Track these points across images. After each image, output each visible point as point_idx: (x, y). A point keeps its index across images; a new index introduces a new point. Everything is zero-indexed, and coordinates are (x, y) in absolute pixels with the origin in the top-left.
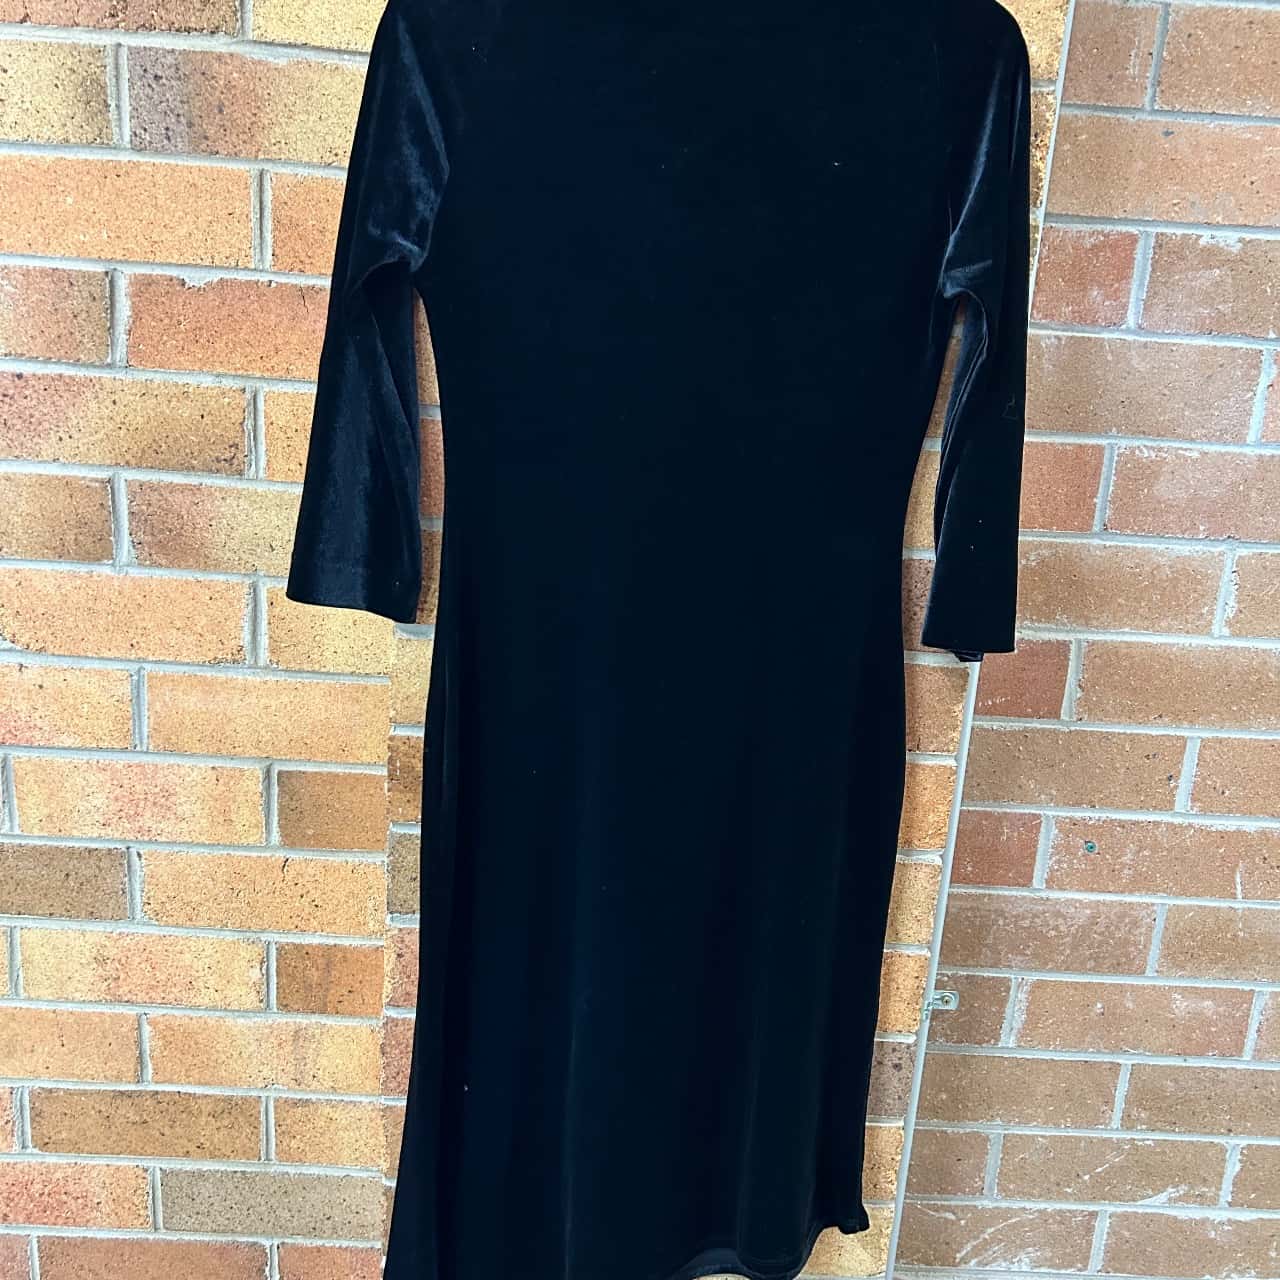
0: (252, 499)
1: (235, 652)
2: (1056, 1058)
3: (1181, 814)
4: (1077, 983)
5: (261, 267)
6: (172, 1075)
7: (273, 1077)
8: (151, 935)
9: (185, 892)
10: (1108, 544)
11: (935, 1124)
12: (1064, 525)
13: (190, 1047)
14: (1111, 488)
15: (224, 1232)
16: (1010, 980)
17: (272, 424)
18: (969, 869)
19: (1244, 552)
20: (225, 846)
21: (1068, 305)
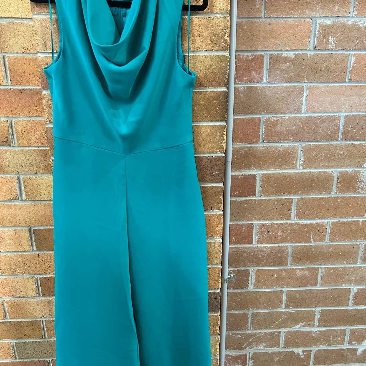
0: (14, 152)
1: (15, 196)
2: (265, 291)
3: (294, 220)
4: (269, 269)
5: (8, 85)
6: (15, 316)
7: (43, 314)
8: (3, 278)
9: (11, 265)
10: (264, 145)
11: (233, 312)
12: (251, 141)
13: (18, 308)
14: (264, 130)
15: (35, 358)
16: (249, 270)
17: (17, 130)
18: (235, 240)
19: (304, 144)
20: (21, 252)
21: (246, 77)
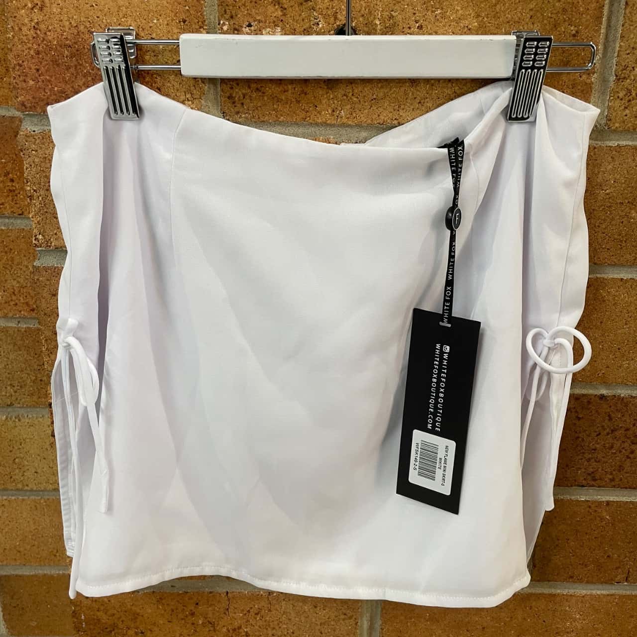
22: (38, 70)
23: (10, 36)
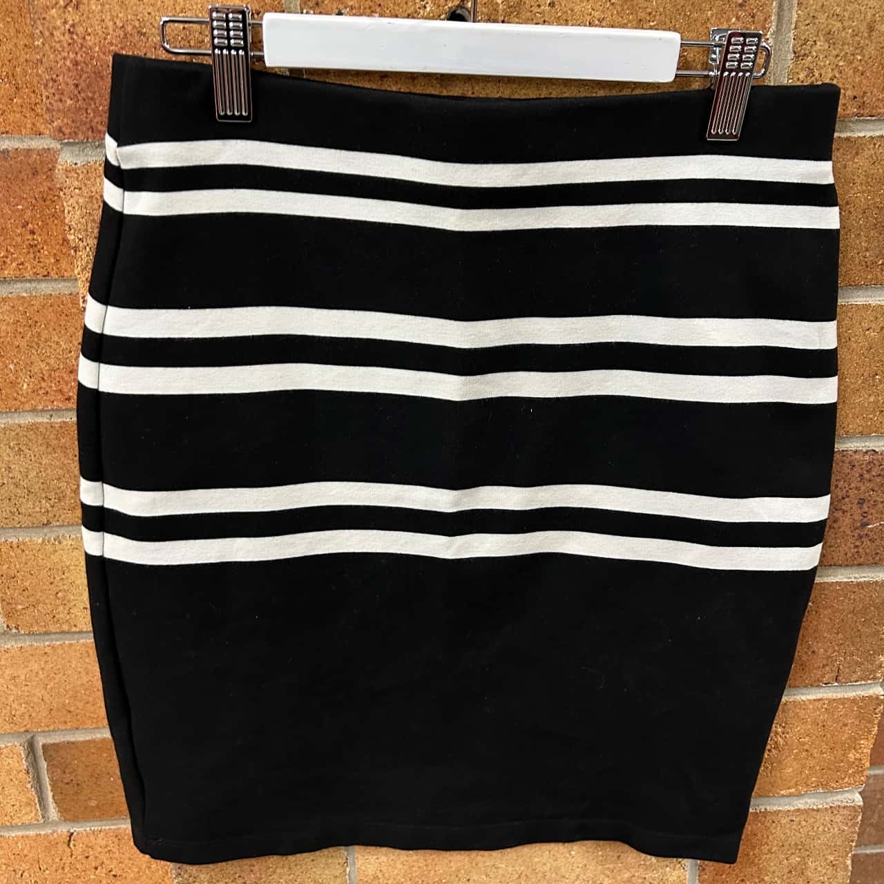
22: (77, 86)
23: (40, 43)
